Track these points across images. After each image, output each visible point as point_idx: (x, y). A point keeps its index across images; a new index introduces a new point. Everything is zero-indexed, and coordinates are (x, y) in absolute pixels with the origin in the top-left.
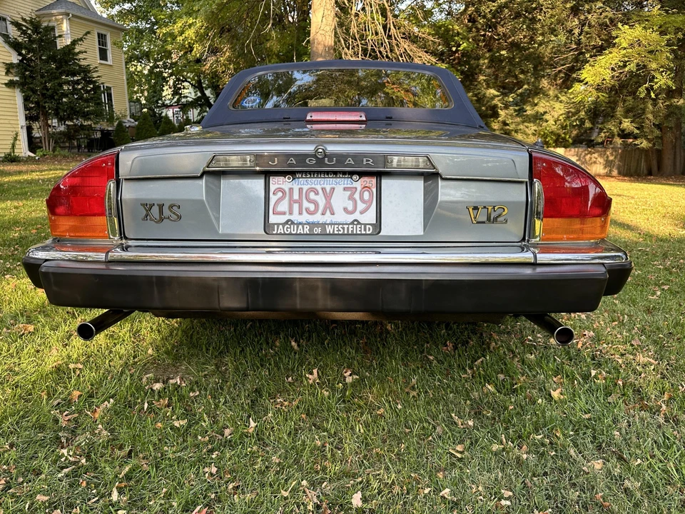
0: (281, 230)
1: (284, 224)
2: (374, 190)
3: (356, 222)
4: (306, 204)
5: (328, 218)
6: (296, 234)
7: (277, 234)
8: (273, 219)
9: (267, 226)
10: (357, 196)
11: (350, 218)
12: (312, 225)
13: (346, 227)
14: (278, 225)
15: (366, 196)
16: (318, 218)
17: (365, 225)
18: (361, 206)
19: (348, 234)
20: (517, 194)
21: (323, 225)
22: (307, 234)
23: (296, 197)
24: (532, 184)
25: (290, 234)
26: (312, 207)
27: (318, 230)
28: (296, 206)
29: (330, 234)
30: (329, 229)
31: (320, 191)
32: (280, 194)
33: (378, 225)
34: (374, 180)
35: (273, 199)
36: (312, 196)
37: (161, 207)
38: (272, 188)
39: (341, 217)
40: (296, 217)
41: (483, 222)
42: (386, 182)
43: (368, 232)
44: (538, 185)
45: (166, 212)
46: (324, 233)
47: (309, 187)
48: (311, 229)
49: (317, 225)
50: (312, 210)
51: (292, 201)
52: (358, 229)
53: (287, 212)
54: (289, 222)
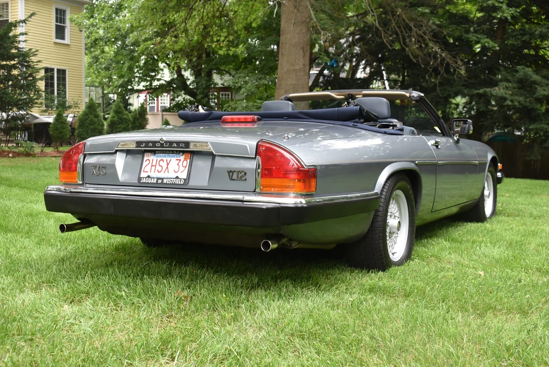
0: (144, 181)
1: (146, 178)
2: (188, 161)
3: (177, 177)
4: (158, 167)
5: (166, 175)
6: (150, 183)
7: (142, 183)
8: (143, 175)
9: (140, 179)
10: (180, 164)
11: (175, 175)
12: (158, 179)
13: (172, 180)
14: (144, 178)
15: (185, 164)
16: (161, 175)
17: (181, 179)
18: (182, 168)
19: (173, 184)
20: (252, 165)
21: (162, 179)
22: (155, 183)
23: (154, 164)
25: (148, 183)
26: (160, 169)
27: (160, 181)
28: (153, 168)
29: (165, 183)
30: (165, 181)
32: (148, 162)
34: (190, 156)
35: (145, 164)
36: (161, 163)
38: (145, 158)
39: (171, 175)
40: (153, 174)
41: (234, 180)
42: (195, 157)
43: (182, 183)
44: (258, 160)
45: (101, 169)
46: (162, 182)
47: (161, 158)
48: (157, 181)
49: (160, 179)
50: (160, 171)
51: (152, 166)
52: (177, 182)
53: (149, 171)
54: (149, 177)
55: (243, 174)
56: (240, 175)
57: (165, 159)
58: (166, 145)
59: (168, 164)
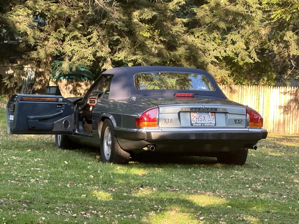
0: (195, 125)
2: (214, 116)
3: (211, 123)
4: (199, 119)
5: (204, 122)
6: (198, 126)
8: (193, 122)
9: (192, 124)
10: (210, 117)
11: (209, 122)
12: (201, 124)
13: (209, 124)
15: (212, 117)
16: (202, 122)
17: (213, 124)
18: (212, 119)
19: (209, 126)
20: (244, 117)
21: (204, 124)
23: (197, 117)
24: (247, 115)
28: (197, 119)
31: (202, 116)
32: (193, 117)
33: (215, 124)
34: (214, 114)
35: (192, 118)
36: (200, 117)
37: (168, 120)
38: (192, 115)
39: (207, 122)
40: (197, 122)
41: (237, 123)
42: (216, 114)
44: (248, 115)
45: (170, 121)
46: (204, 125)
47: (200, 115)
48: (201, 125)
49: (203, 124)
50: (201, 120)
51: (196, 118)
52: (211, 125)
53: (196, 121)
54: (196, 123)
55: (241, 121)
56: (240, 122)
57: (202, 115)
58: (206, 109)
59: (204, 118)
